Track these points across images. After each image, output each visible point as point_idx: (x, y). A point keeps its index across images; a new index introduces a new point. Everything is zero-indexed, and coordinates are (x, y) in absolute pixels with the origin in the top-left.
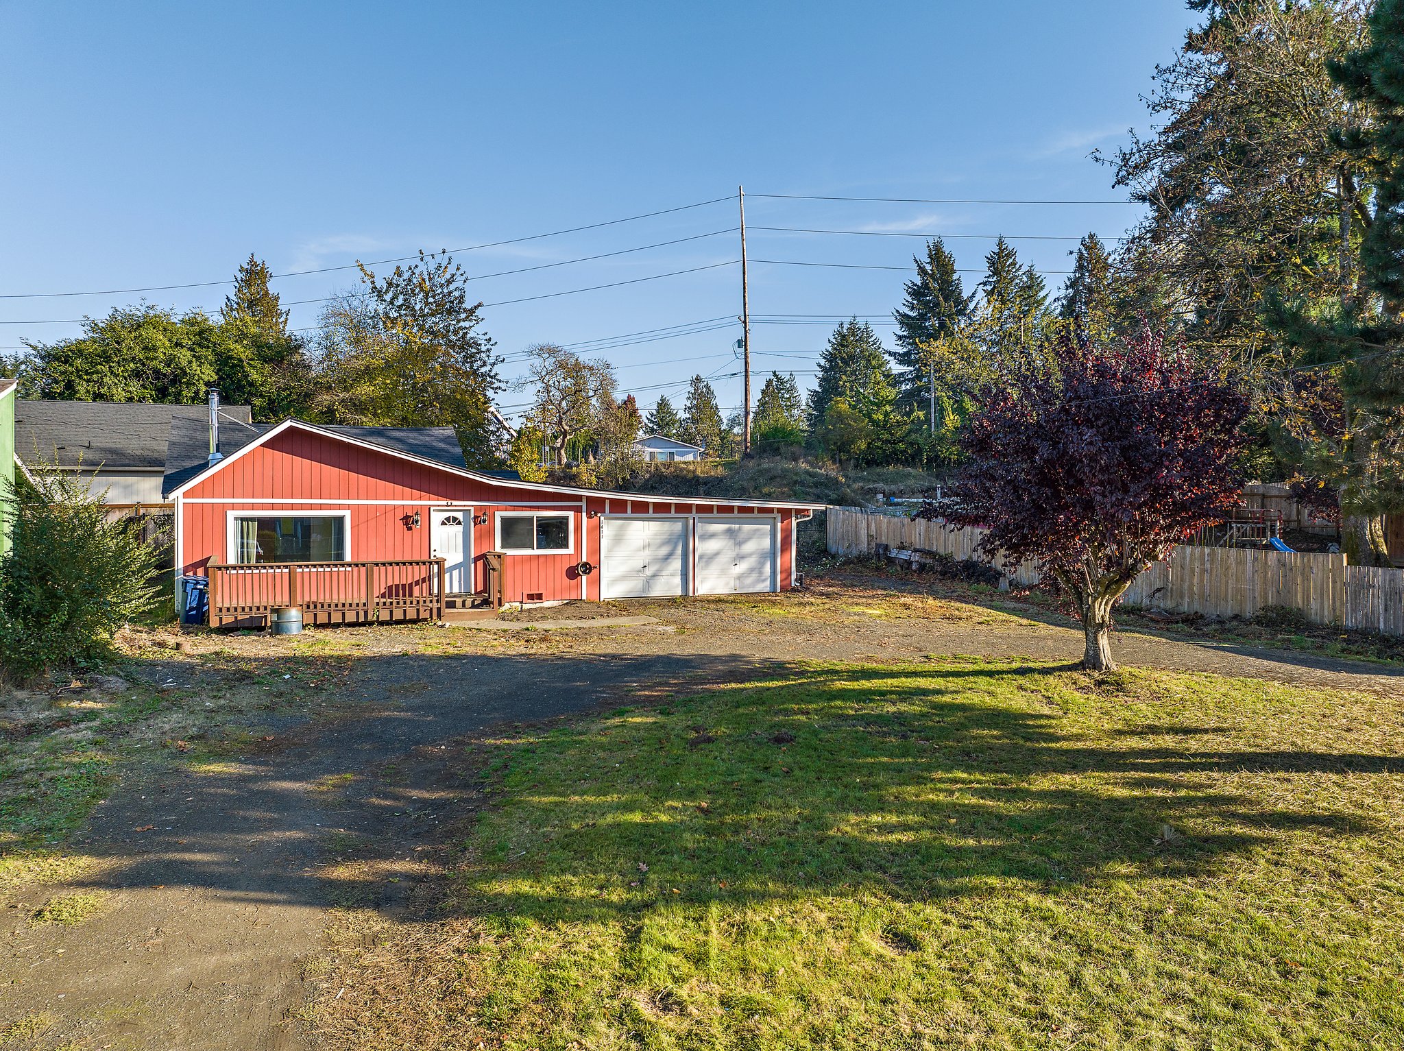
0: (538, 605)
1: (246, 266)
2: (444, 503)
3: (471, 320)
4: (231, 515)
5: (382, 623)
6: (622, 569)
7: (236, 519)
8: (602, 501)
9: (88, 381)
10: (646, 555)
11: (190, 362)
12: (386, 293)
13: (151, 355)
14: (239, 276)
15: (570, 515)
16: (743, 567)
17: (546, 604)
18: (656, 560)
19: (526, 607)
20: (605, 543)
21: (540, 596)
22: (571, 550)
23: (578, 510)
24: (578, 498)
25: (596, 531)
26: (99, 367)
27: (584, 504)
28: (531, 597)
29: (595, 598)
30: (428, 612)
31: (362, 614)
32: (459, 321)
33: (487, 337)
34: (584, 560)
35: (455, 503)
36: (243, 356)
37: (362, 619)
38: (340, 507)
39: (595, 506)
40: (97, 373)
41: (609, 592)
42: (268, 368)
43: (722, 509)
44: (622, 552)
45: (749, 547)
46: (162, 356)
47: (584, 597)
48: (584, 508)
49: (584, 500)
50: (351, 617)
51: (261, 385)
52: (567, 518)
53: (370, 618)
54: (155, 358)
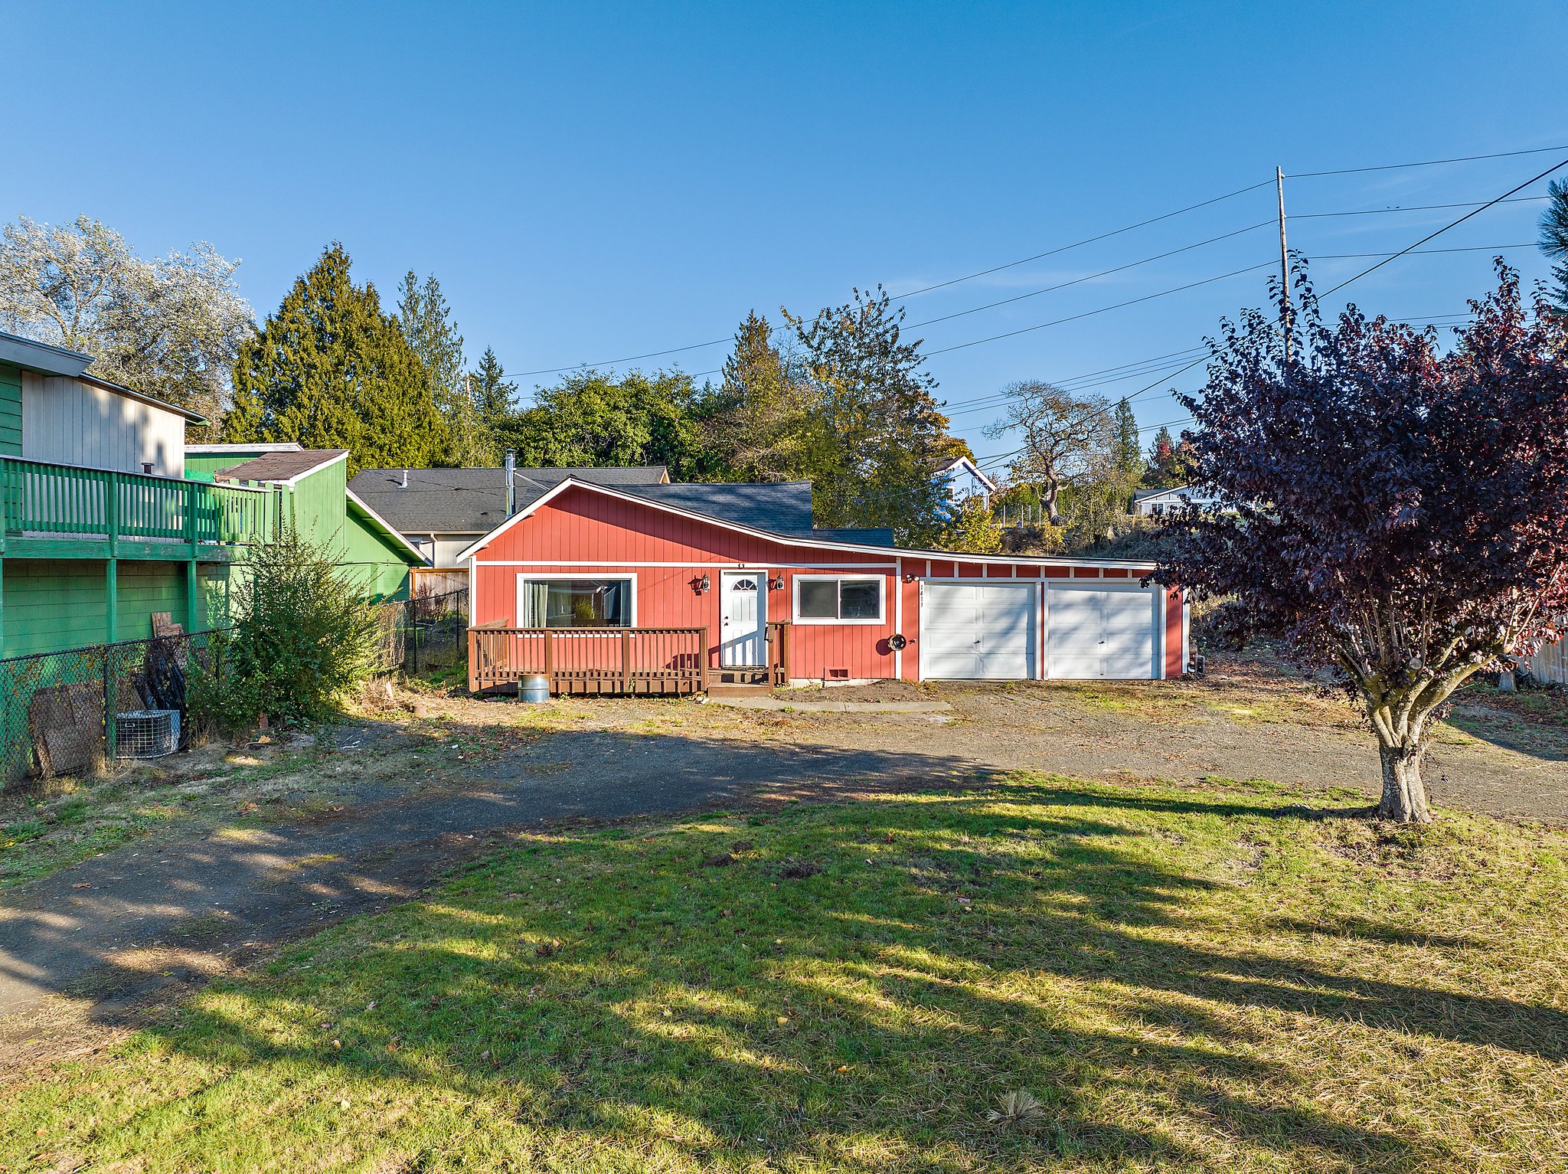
0: (843, 683)
1: (746, 324)
2: (736, 565)
3: (909, 361)
4: (521, 578)
5: (639, 696)
6: (948, 645)
7: (526, 581)
8: (922, 563)
9: (535, 448)
10: (978, 629)
11: (625, 424)
13: (590, 419)
14: (740, 334)
15: (882, 578)
16: (1110, 647)
17: (852, 682)
18: (991, 635)
19: (828, 684)
20: (925, 613)
21: (844, 673)
22: (882, 620)
23: (891, 573)
24: (893, 559)
25: (913, 599)
26: (544, 434)
27: (898, 566)
28: (835, 673)
29: (912, 677)
30: (688, 685)
31: (618, 685)
33: (929, 378)
34: (899, 631)
35: (747, 565)
36: (673, 416)
37: (618, 690)
38: (626, 570)
39: (913, 569)
40: (543, 439)
41: (928, 671)
43: (1080, 572)
44: (946, 625)
45: (1120, 621)
46: (599, 420)
47: (899, 676)
48: (899, 571)
49: (899, 562)
50: (606, 688)
52: (877, 583)
53: (625, 690)
54: (594, 422)
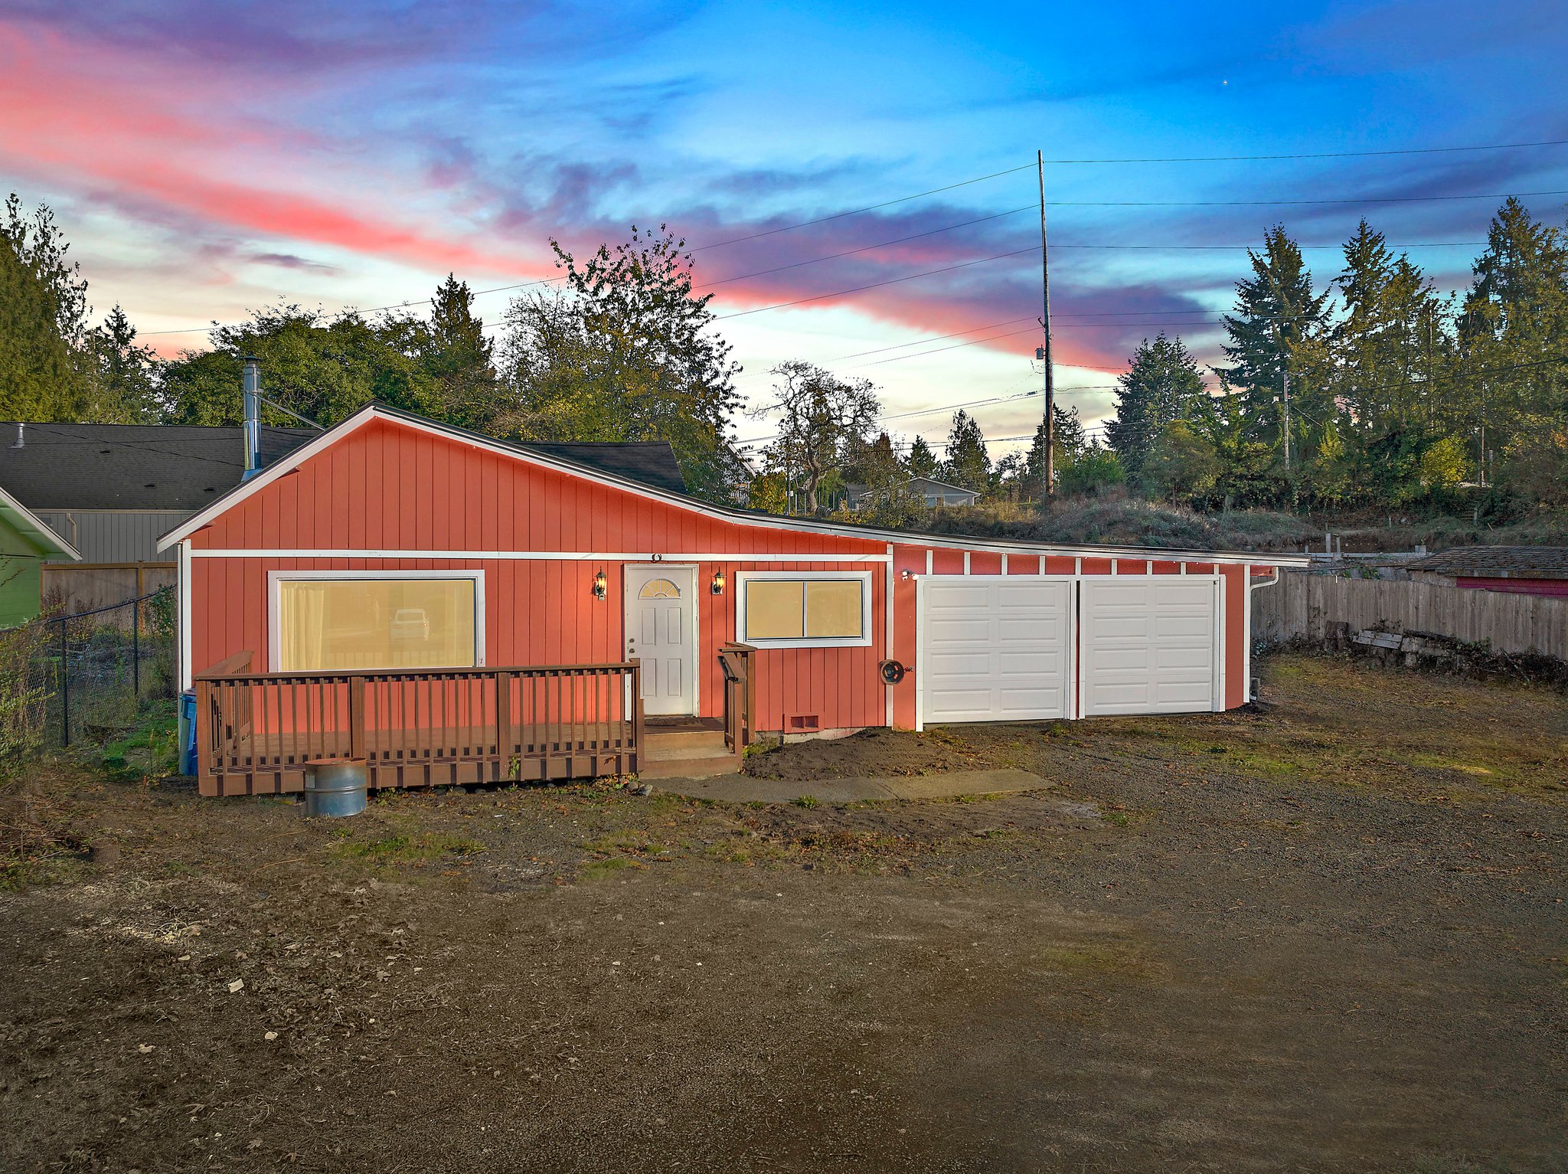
0: (810, 737)
1: (444, 287)
2: (648, 557)
3: (698, 317)
4: (275, 578)
5: (523, 785)
7: (285, 584)
8: (921, 552)
9: (214, 403)
11: (340, 378)
12: (587, 281)
13: (291, 368)
14: (437, 298)
15: (867, 577)
17: (826, 734)
19: (790, 739)
21: (813, 721)
22: (868, 642)
23: (879, 568)
24: (879, 548)
25: (910, 606)
26: (226, 385)
27: (890, 559)
28: (798, 722)
29: (905, 726)
30: (612, 763)
31: (488, 768)
32: (683, 318)
33: (720, 340)
34: (890, 656)
35: (665, 557)
36: (406, 369)
37: (488, 778)
38: (466, 564)
39: (910, 562)
40: (225, 392)
41: (930, 713)
42: (438, 384)
43: (1124, 566)
46: (304, 370)
47: (890, 723)
48: (891, 565)
49: (890, 549)
50: (467, 773)
51: (429, 406)
52: (860, 584)
53: (503, 777)
54: (297, 373)
